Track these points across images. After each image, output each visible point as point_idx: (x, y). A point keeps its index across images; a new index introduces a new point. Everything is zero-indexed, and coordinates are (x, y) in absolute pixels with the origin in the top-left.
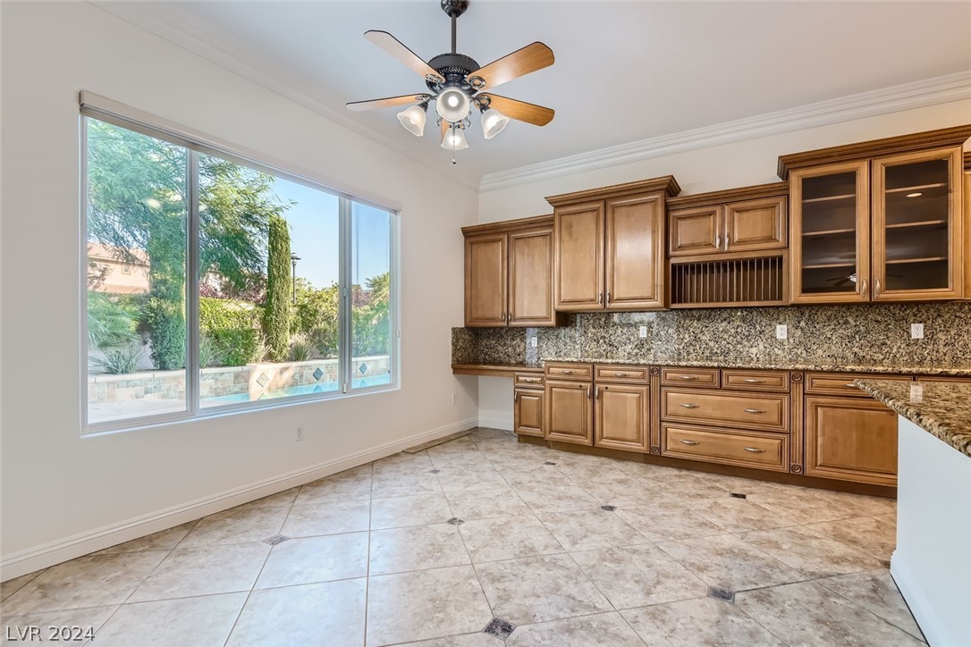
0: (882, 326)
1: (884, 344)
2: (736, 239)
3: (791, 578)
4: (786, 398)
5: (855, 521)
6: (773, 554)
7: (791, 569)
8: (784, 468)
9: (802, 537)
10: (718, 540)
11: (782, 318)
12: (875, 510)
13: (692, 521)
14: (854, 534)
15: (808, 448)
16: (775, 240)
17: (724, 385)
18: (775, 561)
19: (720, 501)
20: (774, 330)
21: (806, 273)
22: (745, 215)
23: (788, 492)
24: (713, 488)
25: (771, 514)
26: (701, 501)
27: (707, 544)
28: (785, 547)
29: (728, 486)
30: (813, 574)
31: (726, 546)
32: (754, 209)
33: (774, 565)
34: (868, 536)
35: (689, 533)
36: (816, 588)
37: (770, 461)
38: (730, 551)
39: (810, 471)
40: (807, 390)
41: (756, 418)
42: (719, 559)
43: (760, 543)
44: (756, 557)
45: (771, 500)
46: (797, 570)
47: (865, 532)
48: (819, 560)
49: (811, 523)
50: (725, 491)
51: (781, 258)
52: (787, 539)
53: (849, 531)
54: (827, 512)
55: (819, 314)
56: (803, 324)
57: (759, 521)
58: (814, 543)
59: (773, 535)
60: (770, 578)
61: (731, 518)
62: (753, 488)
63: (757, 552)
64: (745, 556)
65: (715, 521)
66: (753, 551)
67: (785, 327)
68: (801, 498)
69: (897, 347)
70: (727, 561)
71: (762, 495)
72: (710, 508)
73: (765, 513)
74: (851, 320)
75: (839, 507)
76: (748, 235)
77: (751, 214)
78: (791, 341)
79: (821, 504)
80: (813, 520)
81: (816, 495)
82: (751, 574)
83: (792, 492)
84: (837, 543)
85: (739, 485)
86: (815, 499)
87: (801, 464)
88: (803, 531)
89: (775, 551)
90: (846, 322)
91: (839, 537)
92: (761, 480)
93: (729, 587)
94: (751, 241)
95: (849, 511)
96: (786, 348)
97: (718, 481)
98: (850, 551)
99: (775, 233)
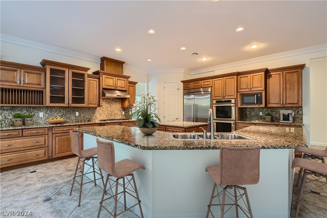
0: (70, 113)
1: (70, 117)
2: (26, 82)
3: (63, 185)
4: (47, 136)
5: (69, 165)
6: (55, 183)
7: (61, 184)
8: (46, 158)
9: (59, 175)
10: (36, 187)
11: (41, 110)
12: (72, 161)
13: (22, 186)
14: (71, 168)
15: (53, 150)
16: (41, 85)
17: (24, 135)
18: (56, 184)
19: (28, 176)
20: (39, 114)
21: (51, 97)
22: (30, 75)
23: (48, 165)
24: (22, 173)
25: (47, 173)
26: (20, 179)
27: (33, 190)
28: (56, 179)
29: (28, 170)
30: (67, 182)
31: (40, 188)
32: (34, 73)
33: (57, 185)
34: (74, 167)
35: (24, 190)
36: (70, 184)
37: (42, 157)
38: (42, 188)
39: (54, 156)
40: (53, 132)
41: (37, 144)
42: (40, 192)
43: (49, 181)
44: (51, 186)
45: (45, 169)
46: (63, 183)
47: (73, 167)
48: (67, 178)
49: (59, 171)
50: (27, 172)
51: (42, 91)
52: (56, 177)
53: (69, 168)
54: (62, 166)
55: (53, 109)
56: (48, 112)
57: (45, 176)
58: (63, 175)
59: (51, 178)
60: (58, 188)
61: (35, 179)
62: (37, 168)
63: (50, 184)
64: (48, 187)
65: (30, 182)
66: (49, 184)
67: (42, 113)
68: (53, 165)
69: (73, 118)
70: (43, 191)
71: (41, 169)
72: (26, 179)
73: (45, 173)
74: (62, 111)
75: (64, 164)
76: (31, 82)
77: (32, 75)
78: (45, 117)
79: (59, 164)
80: (59, 169)
81: (56, 163)
82: (52, 190)
83: (49, 164)
84: (68, 172)
85: (31, 168)
86: (57, 164)
87: (51, 155)
88: (58, 173)
89: (55, 181)
90: (61, 112)
91: (68, 171)
92: (38, 164)
93: (48, 197)
94: (32, 84)
95: (67, 164)
96: (43, 120)
97: (22, 170)
98: (72, 173)
99: (41, 83)
